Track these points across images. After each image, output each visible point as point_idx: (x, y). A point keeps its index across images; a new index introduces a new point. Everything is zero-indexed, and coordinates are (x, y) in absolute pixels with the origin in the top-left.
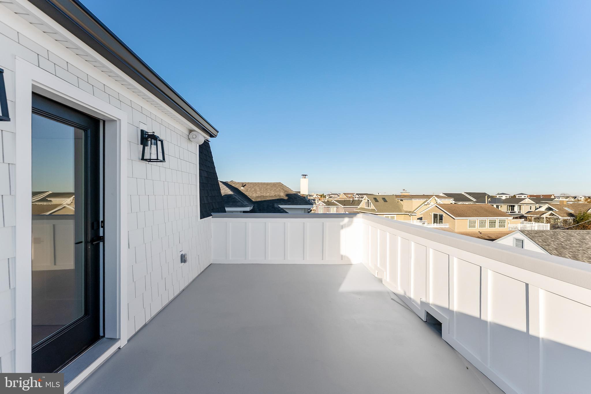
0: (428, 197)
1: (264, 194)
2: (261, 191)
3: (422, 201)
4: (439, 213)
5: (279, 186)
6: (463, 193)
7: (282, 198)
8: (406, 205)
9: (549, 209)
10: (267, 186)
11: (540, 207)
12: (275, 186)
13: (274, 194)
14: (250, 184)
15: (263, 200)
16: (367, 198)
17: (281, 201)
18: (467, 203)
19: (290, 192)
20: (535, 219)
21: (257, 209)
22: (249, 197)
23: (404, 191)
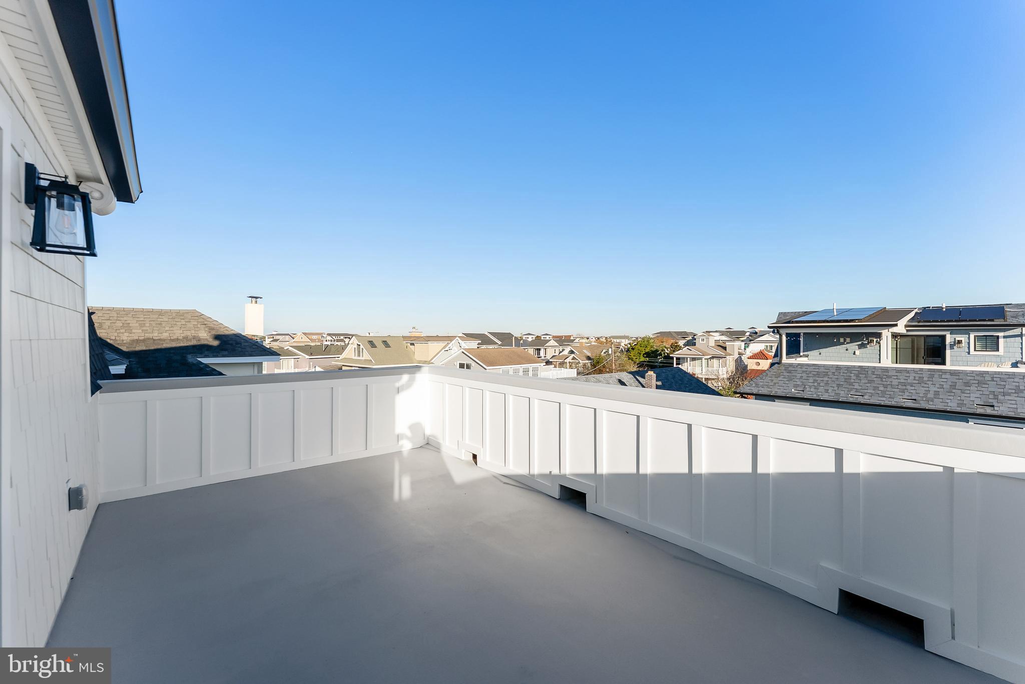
0: (450, 338)
1: (155, 335)
2: (145, 328)
3: (442, 344)
4: (466, 361)
5: (197, 317)
6: (486, 333)
7: (206, 342)
8: (420, 352)
9: (572, 352)
10: (160, 317)
11: (563, 350)
12: (182, 317)
13: (182, 335)
14: (108, 312)
15: (153, 348)
16: (356, 342)
17: (203, 349)
18: (491, 347)
19: (223, 332)
20: (560, 364)
21: (139, 369)
22: (108, 341)
23: (414, 330)
